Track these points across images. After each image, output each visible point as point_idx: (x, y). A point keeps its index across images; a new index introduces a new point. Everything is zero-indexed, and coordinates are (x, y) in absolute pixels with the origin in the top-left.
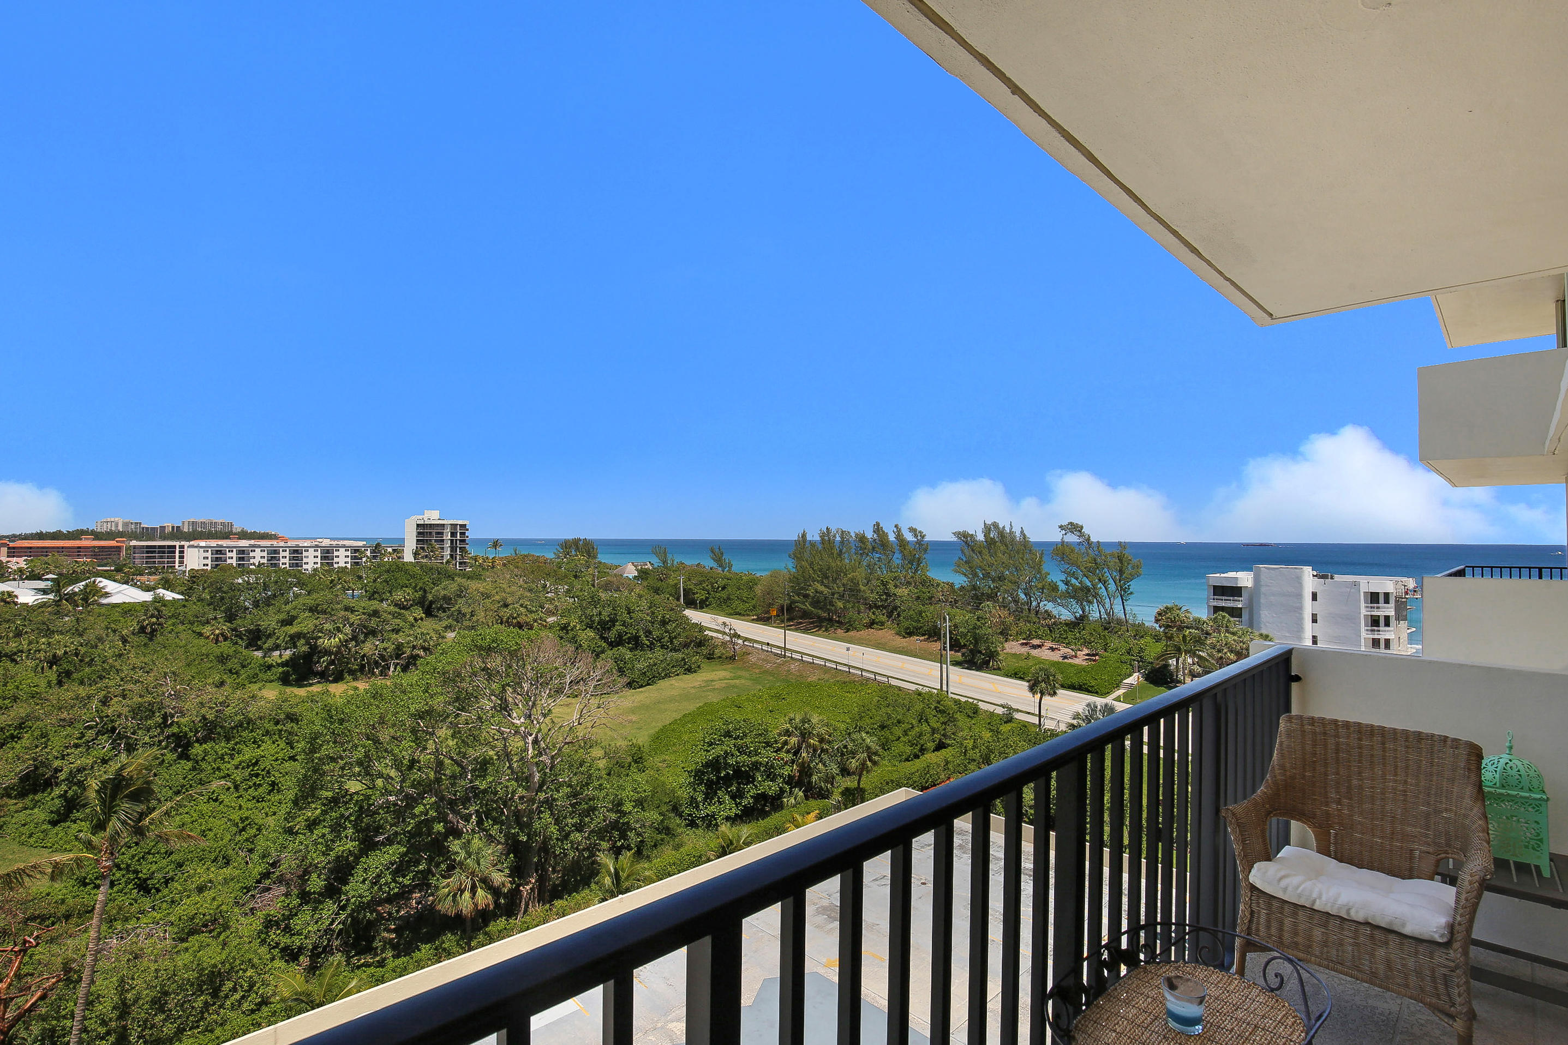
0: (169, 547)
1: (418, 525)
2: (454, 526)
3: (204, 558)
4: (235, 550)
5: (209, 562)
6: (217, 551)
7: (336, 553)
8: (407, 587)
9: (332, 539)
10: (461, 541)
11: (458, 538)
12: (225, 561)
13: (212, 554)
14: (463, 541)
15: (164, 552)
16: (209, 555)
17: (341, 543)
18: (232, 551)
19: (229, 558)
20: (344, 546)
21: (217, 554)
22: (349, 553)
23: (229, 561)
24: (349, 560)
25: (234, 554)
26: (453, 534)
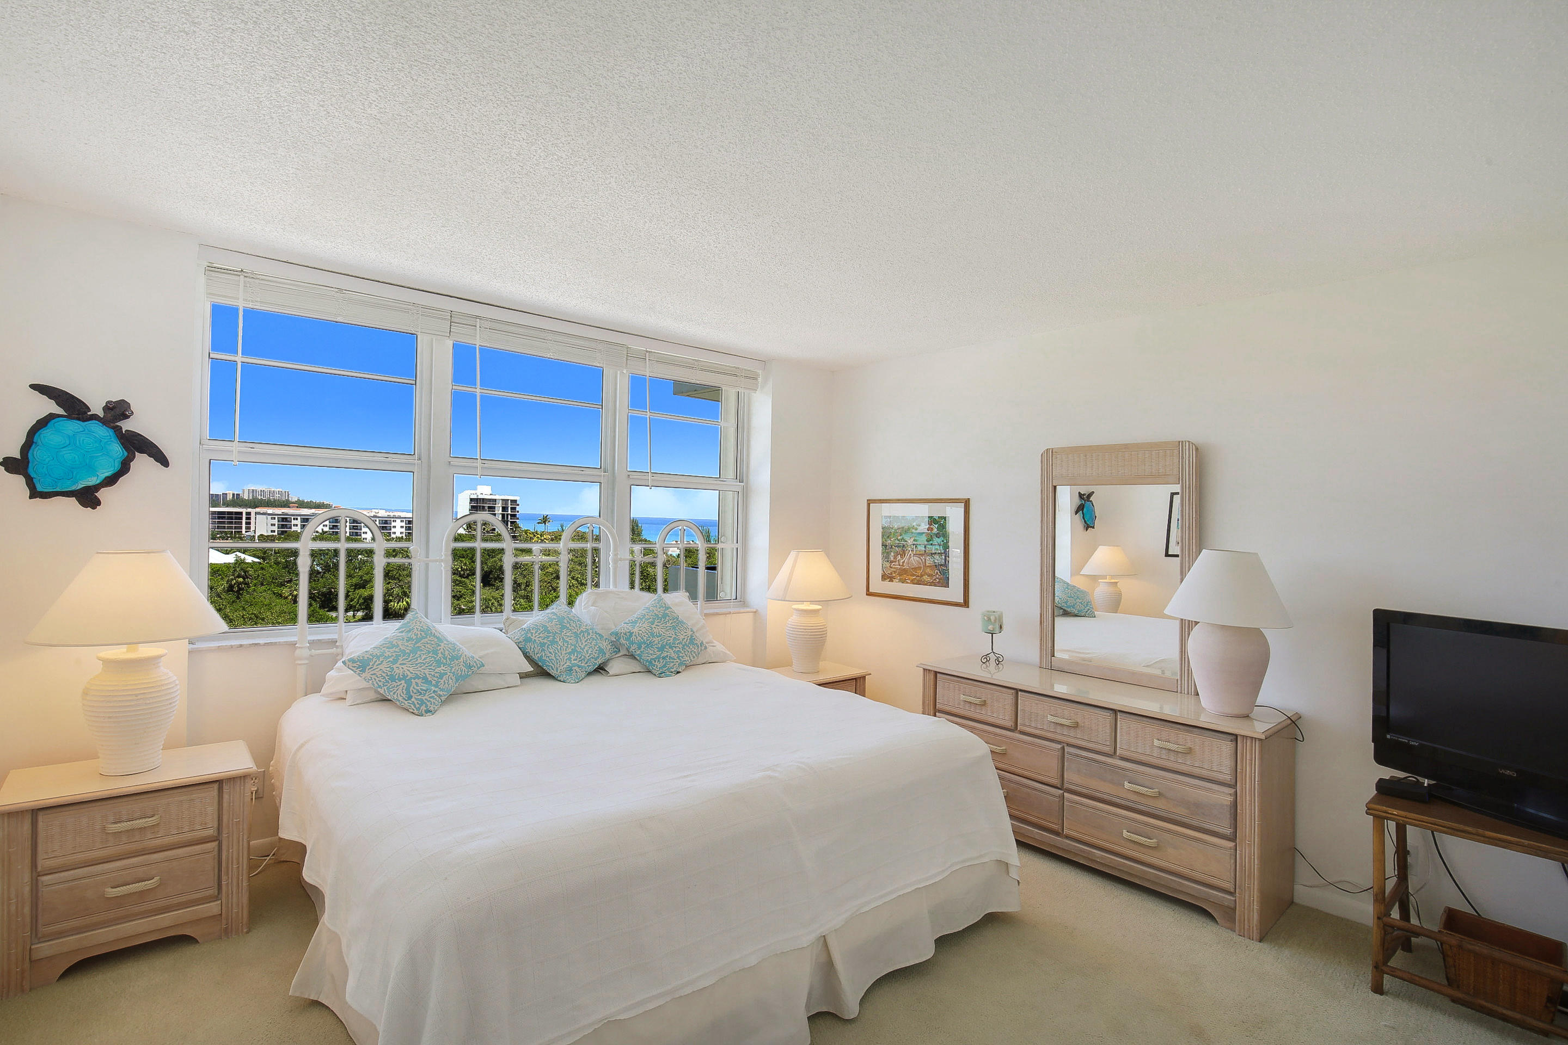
0: (237, 513)
1: (471, 500)
2: (505, 501)
3: (272, 525)
4: (299, 518)
5: (275, 528)
6: (283, 518)
7: (393, 524)
8: (463, 557)
9: (387, 510)
10: (511, 515)
11: (509, 512)
12: (291, 528)
13: (278, 521)
14: (513, 516)
15: (231, 518)
16: (276, 522)
17: (397, 514)
18: (297, 519)
19: (294, 525)
20: (399, 517)
21: (283, 521)
22: (403, 524)
23: (294, 528)
24: (403, 530)
25: (298, 522)
26: (504, 509)
